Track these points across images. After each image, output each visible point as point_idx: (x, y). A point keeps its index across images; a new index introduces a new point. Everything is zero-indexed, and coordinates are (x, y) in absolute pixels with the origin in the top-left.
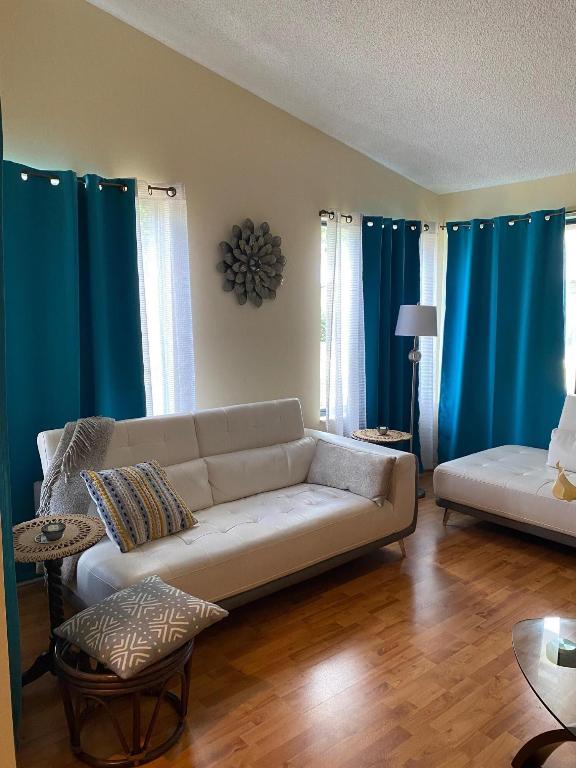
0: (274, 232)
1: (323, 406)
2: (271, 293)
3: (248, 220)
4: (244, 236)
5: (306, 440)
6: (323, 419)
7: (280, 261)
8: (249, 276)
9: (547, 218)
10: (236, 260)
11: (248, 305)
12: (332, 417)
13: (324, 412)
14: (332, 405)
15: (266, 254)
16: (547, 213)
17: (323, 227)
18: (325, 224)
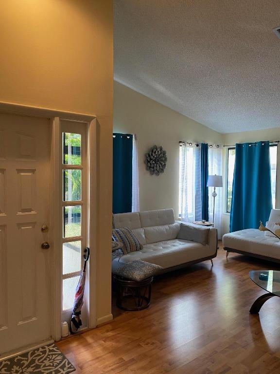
0: (164, 149)
1: (180, 213)
2: (162, 170)
3: (156, 146)
4: (154, 151)
5: (176, 224)
6: (180, 218)
7: (166, 159)
8: (155, 165)
9: (263, 144)
10: (151, 159)
11: (154, 175)
12: (183, 217)
13: (180, 215)
14: (184, 212)
15: (161, 157)
16: (263, 142)
17: (180, 147)
18: (181, 146)
